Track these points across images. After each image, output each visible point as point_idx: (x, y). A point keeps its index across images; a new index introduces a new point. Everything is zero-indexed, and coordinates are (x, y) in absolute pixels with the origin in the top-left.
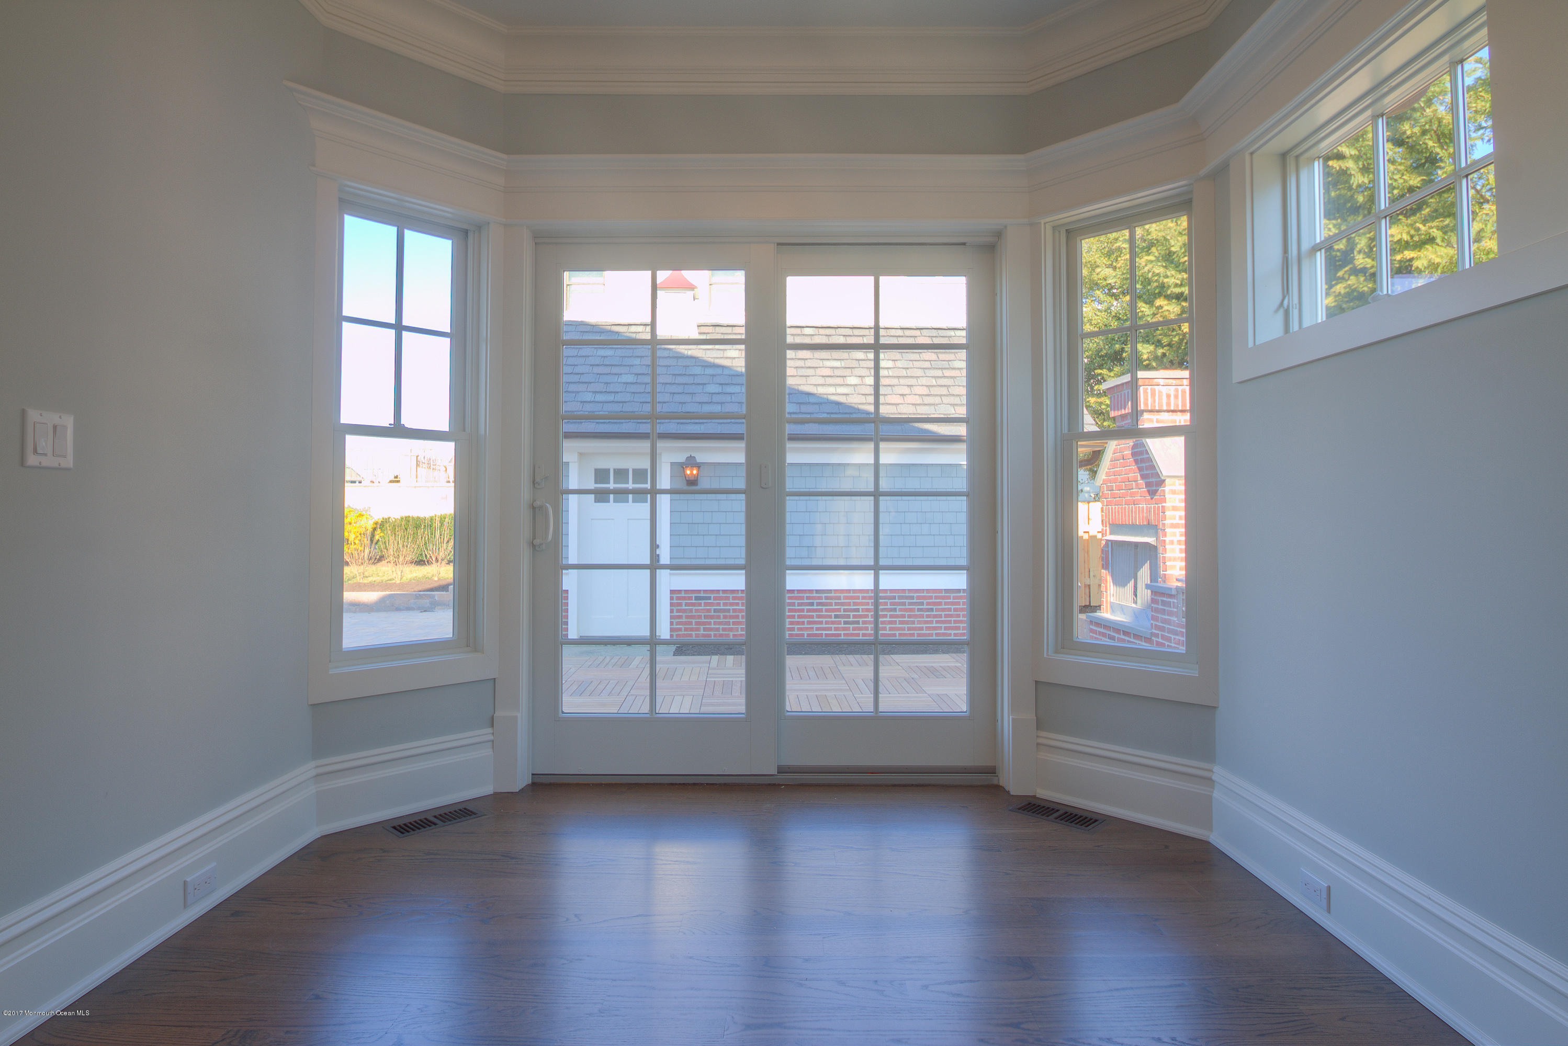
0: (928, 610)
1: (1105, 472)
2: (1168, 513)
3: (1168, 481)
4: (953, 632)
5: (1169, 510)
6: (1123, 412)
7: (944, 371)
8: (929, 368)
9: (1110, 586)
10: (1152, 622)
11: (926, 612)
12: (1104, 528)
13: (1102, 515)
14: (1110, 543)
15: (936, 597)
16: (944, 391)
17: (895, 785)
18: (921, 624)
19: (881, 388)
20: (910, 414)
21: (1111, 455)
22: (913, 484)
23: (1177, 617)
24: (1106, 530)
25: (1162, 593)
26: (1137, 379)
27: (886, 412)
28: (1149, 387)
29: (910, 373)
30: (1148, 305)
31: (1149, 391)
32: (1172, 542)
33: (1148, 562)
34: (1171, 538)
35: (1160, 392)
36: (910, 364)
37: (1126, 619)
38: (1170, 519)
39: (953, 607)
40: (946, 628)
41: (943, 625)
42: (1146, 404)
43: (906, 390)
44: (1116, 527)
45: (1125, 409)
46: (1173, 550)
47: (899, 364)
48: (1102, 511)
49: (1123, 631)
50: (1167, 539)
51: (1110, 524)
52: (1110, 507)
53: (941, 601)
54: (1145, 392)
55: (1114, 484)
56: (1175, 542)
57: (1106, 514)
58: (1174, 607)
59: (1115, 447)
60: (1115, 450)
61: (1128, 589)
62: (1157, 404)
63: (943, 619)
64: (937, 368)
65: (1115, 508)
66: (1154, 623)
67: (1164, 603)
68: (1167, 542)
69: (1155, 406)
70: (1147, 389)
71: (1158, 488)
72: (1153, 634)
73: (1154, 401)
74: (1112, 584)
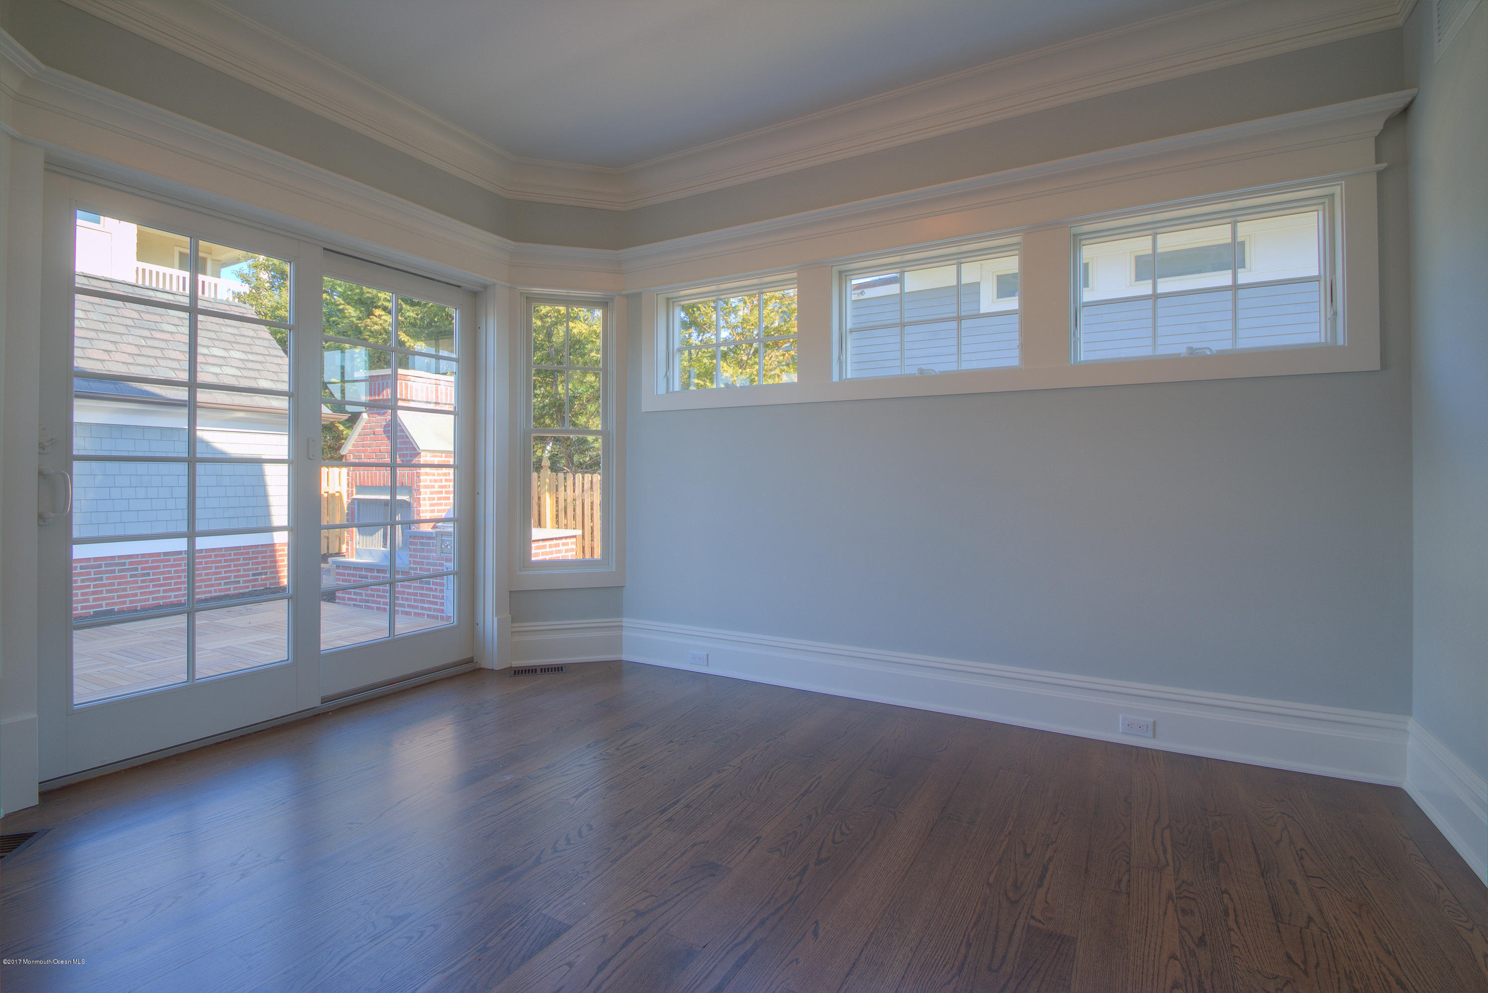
0: (143, 575)
1: (352, 444)
2: (422, 478)
3: (422, 454)
4: (173, 594)
5: (423, 475)
6: (377, 398)
7: (153, 332)
8: (132, 326)
9: (356, 536)
10: (410, 559)
11: (140, 577)
12: (350, 489)
13: (348, 479)
14: (356, 501)
15: (153, 562)
16: (158, 353)
17: (414, 688)
18: (134, 590)
19: (75, 339)
20: (123, 372)
21: (360, 430)
22: (125, 448)
23: (436, 553)
24: (352, 491)
25: (421, 537)
26: (397, 374)
27: (90, 367)
28: (404, 382)
29: (108, 327)
30: (354, 309)
31: (403, 384)
32: (424, 499)
33: (400, 515)
34: (424, 496)
35: (411, 387)
36: (108, 319)
37: (374, 560)
38: (423, 482)
39: (173, 569)
40: (164, 591)
41: (162, 589)
42: (401, 394)
43: (111, 347)
44: (361, 488)
45: (379, 396)
46: (425, 505)
47: (93, 316)
48: (348, 475)
49: (377, 570)
50: (421, 497)
51: (356, 486)
52: (358, 472)
53: (160, 564)
54: (401, 384)
55: (363, 454)
56: (427, 499)
57: (352, 478)
58: (433, 546)
59: (364, 424)
60: (364, 426)
61: (377, 536)
62: (409, 395)
63: (162, 582)
64: (143, 328)
65: (364, 473)
66: (412, 560)
67: (422, 544)
68: (421, 499)
69: (407, 397)
70: (402, 383)
71: (412, 459)
72: (411, 568)
73: (407, 393)
74: (358, 534)
